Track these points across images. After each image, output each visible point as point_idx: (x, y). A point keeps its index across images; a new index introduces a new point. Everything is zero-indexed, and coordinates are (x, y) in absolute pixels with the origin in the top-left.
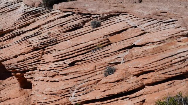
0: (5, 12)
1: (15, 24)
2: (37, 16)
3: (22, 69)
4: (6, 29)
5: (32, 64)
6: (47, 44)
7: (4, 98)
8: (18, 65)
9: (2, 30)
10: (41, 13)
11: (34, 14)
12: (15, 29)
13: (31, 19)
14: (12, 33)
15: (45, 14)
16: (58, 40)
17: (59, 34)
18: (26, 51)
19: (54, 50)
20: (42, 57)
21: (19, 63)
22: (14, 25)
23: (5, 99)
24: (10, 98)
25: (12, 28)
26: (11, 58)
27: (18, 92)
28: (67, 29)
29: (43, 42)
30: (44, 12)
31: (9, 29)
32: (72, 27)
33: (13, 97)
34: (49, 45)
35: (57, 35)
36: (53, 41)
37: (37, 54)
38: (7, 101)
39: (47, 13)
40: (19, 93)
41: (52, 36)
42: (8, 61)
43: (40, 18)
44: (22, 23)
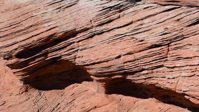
0: (62, 8)
1: (91, 21)
2: (121, 11)
3: (132, 70)
4: (81, 28)
5: (151, 63)
6: (173, 40)
7: (88, 107)
8: (124, 66)
9: (75, 29)
10: (124, 7)
11: (118, 9)
12: (92, 27)
13: (114, 15)
14: (88, 33)
15: (129, 8)
16: (184, 34)
17: (182, 29)
18: (137, 50)
19: (188, 45)
20: (169, 53)
21: (125, 64)
22: (90, 23)
23: (90, 109)
24: (96, 107)
25: (88, 27)
26: (111, 59)
27: (104, 99)
28: (190, 23)
29: (166, 38)
30: (127, 6)
31: (84, 27)
32: (195, 21)
33: (100, 105)
34: (174, 41)
35: (181, 30)
36: (179, 36)
37: (159, 51)
38: (92, 110)
39: (132, 7)
40: (106, 100)
41: (173, 31)
42: (106, 63)
43: (125, 13)
44: (103, 20)
